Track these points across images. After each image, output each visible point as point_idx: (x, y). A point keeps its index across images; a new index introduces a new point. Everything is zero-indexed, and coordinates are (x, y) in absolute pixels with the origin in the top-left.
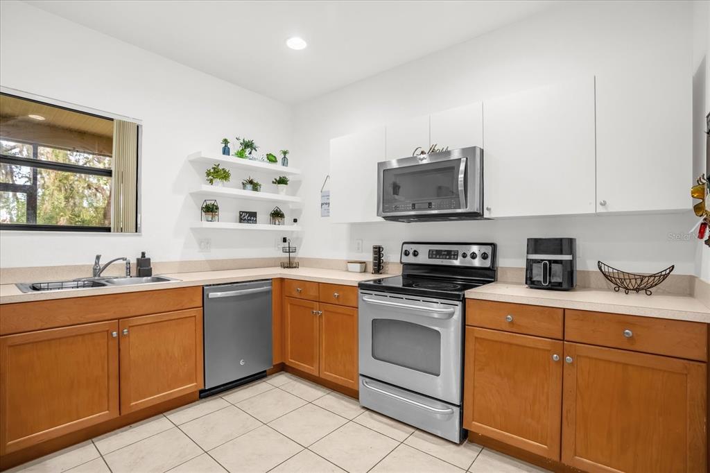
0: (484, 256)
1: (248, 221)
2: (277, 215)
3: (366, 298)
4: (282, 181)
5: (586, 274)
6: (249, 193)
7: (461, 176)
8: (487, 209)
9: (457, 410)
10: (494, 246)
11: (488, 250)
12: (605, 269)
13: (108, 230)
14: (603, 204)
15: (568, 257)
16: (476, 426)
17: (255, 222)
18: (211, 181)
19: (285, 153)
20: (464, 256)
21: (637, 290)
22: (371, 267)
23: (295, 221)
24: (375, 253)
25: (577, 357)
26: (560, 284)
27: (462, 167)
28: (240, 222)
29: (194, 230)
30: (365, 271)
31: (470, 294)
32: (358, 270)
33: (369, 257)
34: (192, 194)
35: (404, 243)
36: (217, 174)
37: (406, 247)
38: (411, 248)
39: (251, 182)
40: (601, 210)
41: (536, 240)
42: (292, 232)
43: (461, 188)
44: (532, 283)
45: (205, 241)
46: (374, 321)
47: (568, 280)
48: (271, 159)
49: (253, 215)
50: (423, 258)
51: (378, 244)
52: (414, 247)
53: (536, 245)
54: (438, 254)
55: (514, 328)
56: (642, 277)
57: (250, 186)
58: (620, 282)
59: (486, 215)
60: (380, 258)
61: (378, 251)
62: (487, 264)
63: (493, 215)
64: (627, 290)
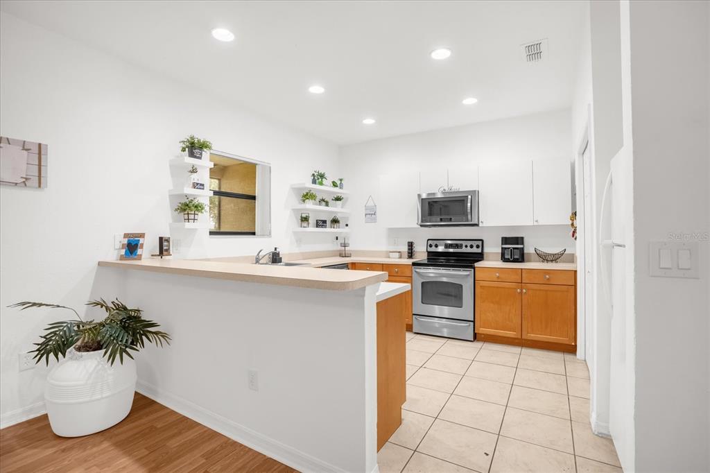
0: (478, 247)
1: (322, 226)
2: (335, 221)
3: (418, 270)
4: (338, 199)
5: (529, 254)
6: (323, 208)
7: (469, 205)
8: (482, 222)
9: (472, 323)
10: (482, 240)
11: (480, 243)
12: (538, 252)
13: (254, 234)
14: (537, 221)
15: (521, 246)
16: (482, 330)
17: (326, 227)
18: (304, 201)
19: (341, 180)
20: (466, 246)
21: (552, 261)
22: (406, 255)
23: (347, 225)
24: (409, 246)
25: (528, 290)
26: (518, 259)
27: (469, 201)
28: (317, 227)
29: (295, 233)
30: (400, 257)
31: (477, 265)
32: (398, 257)
33: (405, 249)
34: (293, 210)
35: (428, 240)
36: (307, 196)
37: (430, 242)
38: (433, 243)
39: (323, 200)
40: (535, 224)
41: (506, 238)
42: (341, 233)
43: (469, 211)
44: (504, 260)
45: (299, 240)
46: (423, 283)
47: (522, 258)
48: (335, 185)
49: (325, 222)
50: (441, 249)
51: (410, 240)
52: (435, 242)
53: (506, 240)
54: (451, 246)
55: (499, 280)
56: (554, 255)
57: (324, 203)
58: (544, 258)
59: (480, 225)
60: (412, 250)
61: (411, 245)
62: (479, 250)
63: (484, 225)
64: (547, 261)
